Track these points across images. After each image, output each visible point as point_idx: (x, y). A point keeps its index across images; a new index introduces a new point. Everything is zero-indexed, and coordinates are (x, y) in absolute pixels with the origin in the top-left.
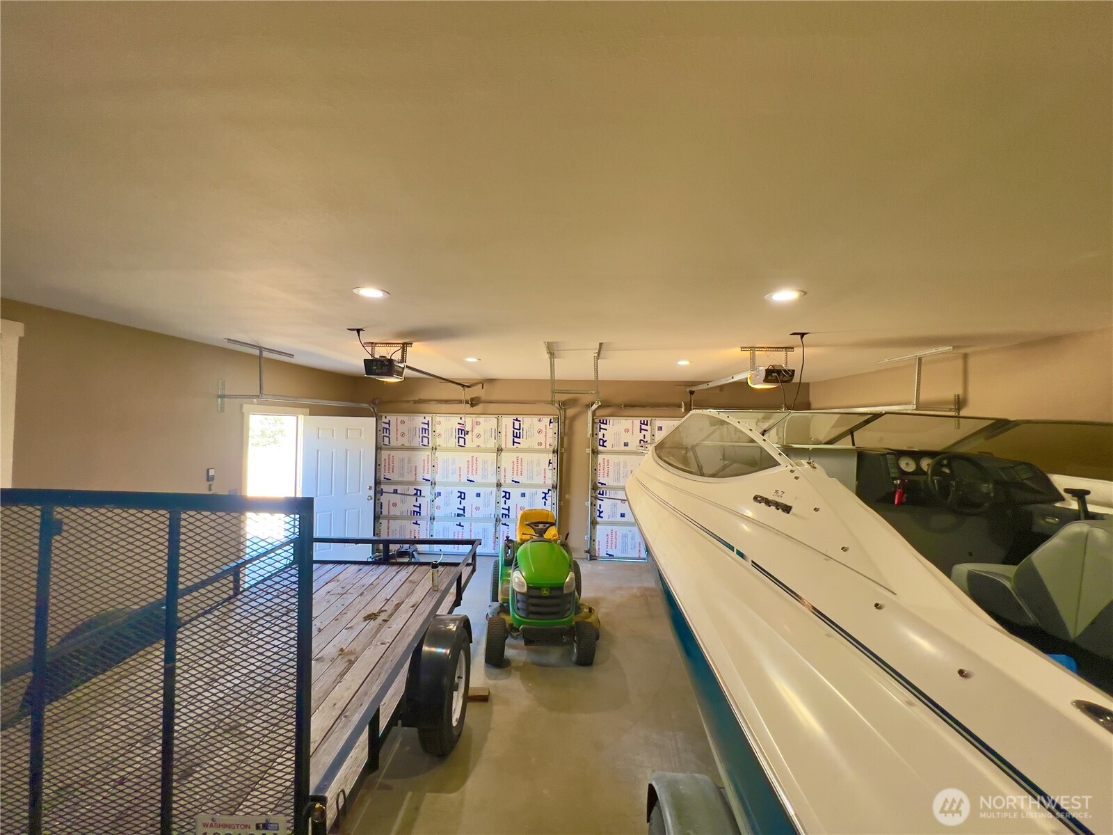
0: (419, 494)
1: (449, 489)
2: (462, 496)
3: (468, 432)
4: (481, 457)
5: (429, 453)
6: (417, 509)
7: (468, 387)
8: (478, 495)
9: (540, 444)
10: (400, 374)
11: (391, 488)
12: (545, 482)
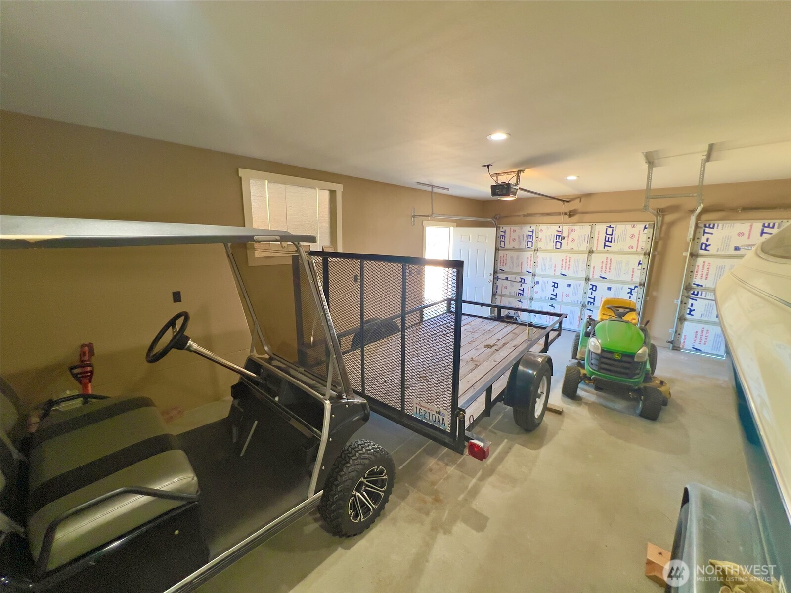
0: (523, 281)
1: (545, 279)
2: (555, 285)
3: (564, 237)
4: (574, 256)
5: (532, 253)
6: (521, 292)
7: (567, 201)
8: (569, 286)
9: (631, 247)
10: (515, 194)
11: (504, 276)
12: (632, 280)
